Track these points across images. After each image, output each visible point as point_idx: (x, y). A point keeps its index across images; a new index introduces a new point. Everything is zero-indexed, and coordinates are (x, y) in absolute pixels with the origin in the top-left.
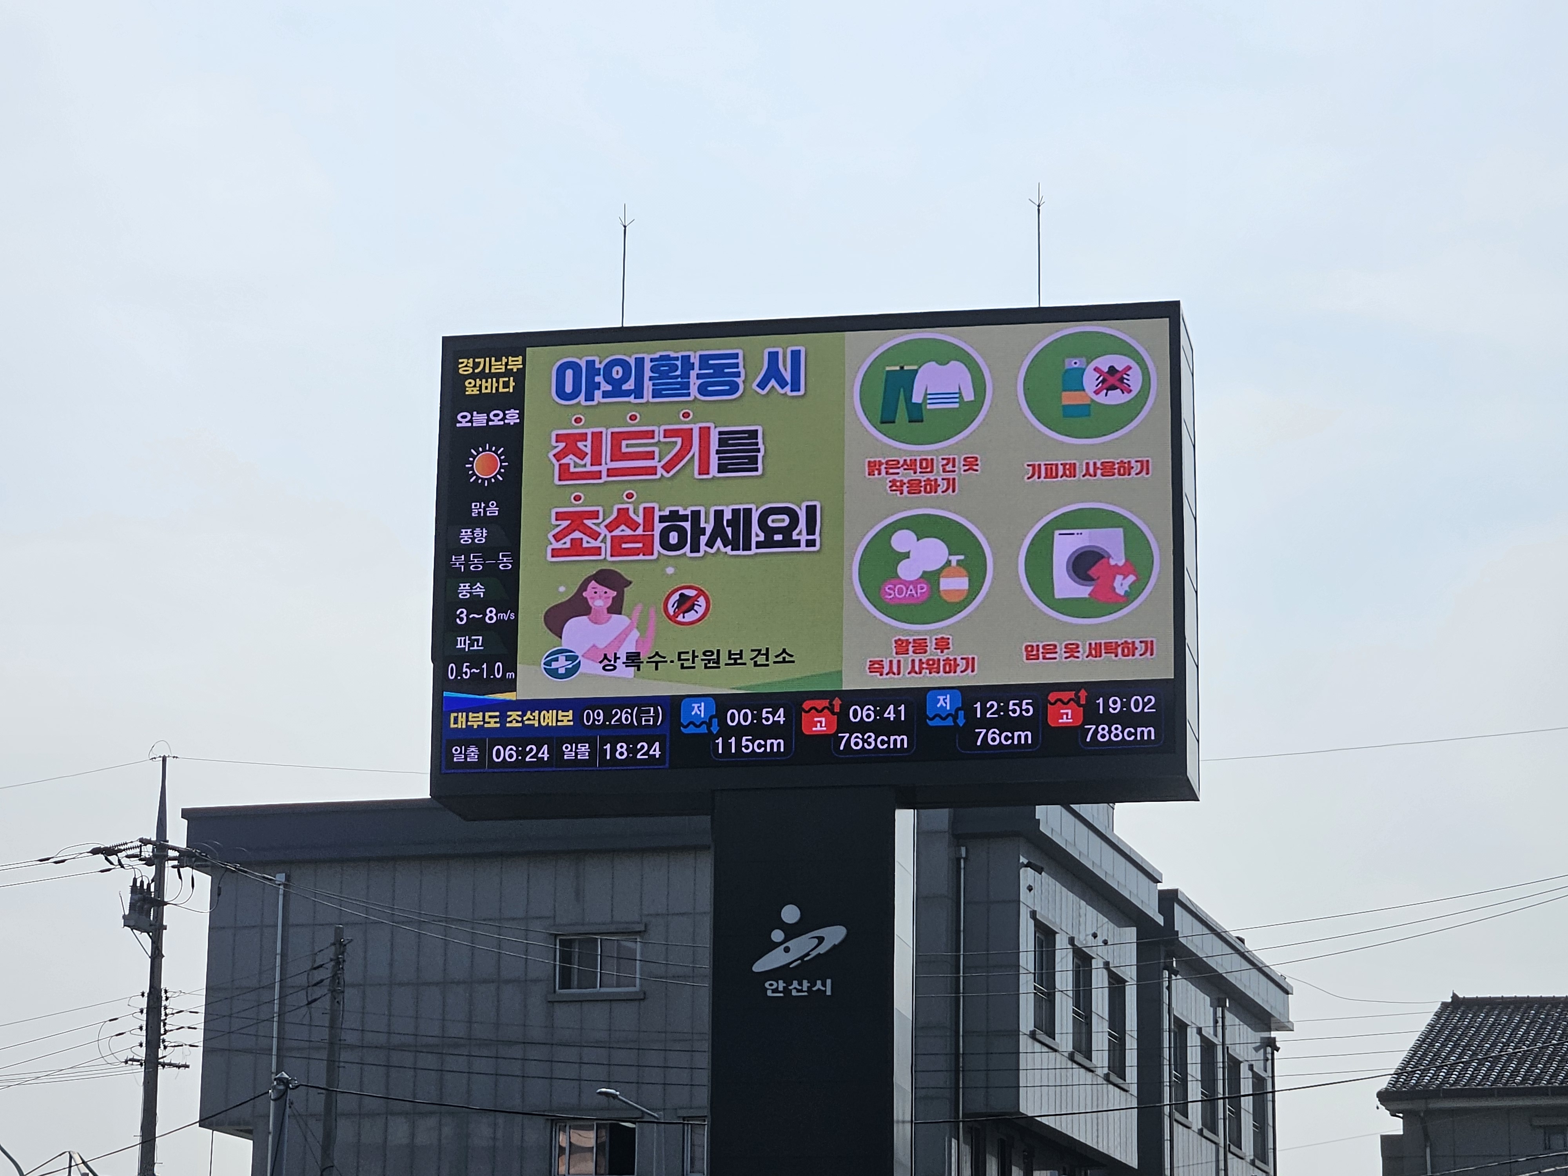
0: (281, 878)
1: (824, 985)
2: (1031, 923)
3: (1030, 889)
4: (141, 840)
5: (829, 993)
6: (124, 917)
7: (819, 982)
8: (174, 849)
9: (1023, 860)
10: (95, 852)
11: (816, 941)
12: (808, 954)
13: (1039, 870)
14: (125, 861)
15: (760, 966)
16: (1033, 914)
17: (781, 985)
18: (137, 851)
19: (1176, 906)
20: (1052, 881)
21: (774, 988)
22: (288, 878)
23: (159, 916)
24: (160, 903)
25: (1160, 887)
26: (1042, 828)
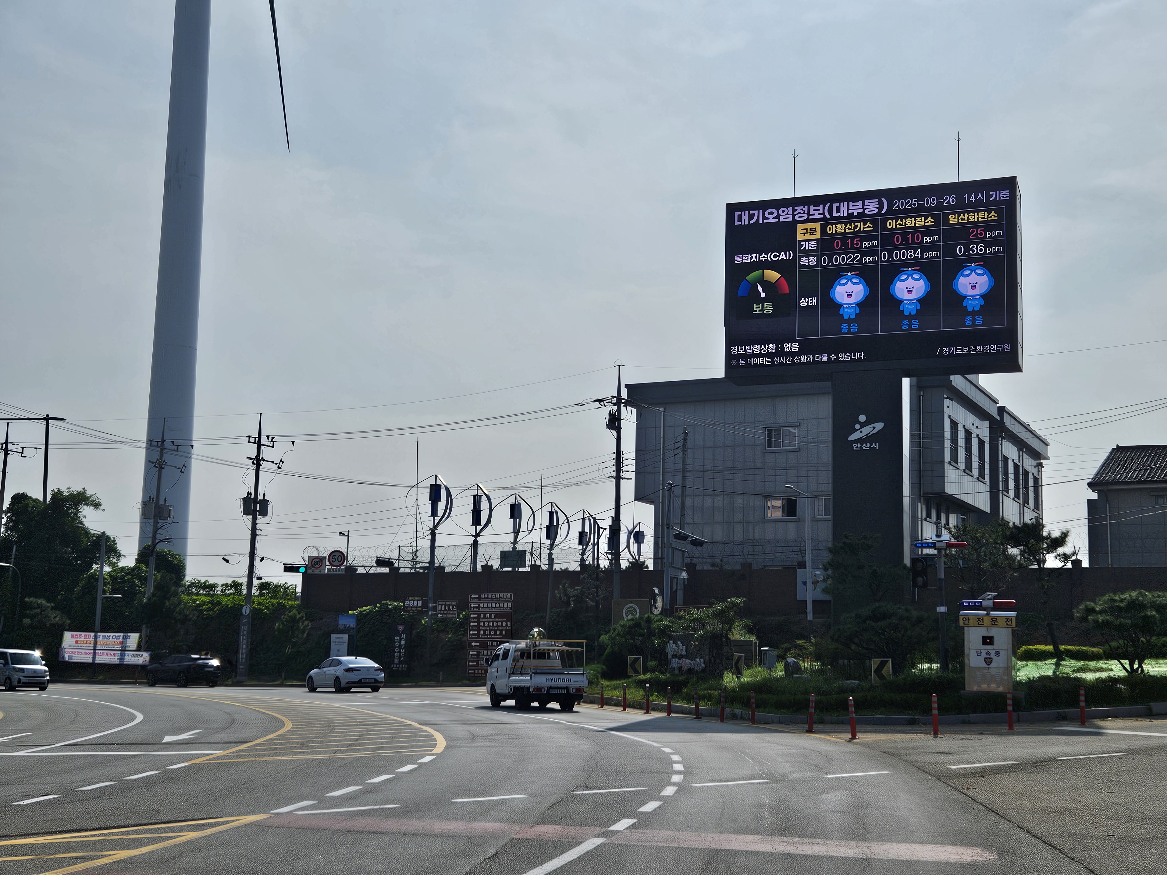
0: (662, 409)
1: (876, 445)
2: (949, 420)
3: (948, 407)
4: (612, 396)
5: (877, 448)
6: (607, 425)
7: (874, 444)
8: (624, 399)
9: (945, 396)
10: (595, 401)
11: (872, 428)
12: (869, 433)
13: (952, 400)
14: (606, 404)
15: (852, 438)
16: (949, 416)
17: (859, 445)
18: (610, 400)
19: (1004, 413)
20: (956, 404)
21: (856, 446)
22: (665, 409)
23: (619, 424)
24: (619, 419)
25: (998, 405)
26: (953, 384)
